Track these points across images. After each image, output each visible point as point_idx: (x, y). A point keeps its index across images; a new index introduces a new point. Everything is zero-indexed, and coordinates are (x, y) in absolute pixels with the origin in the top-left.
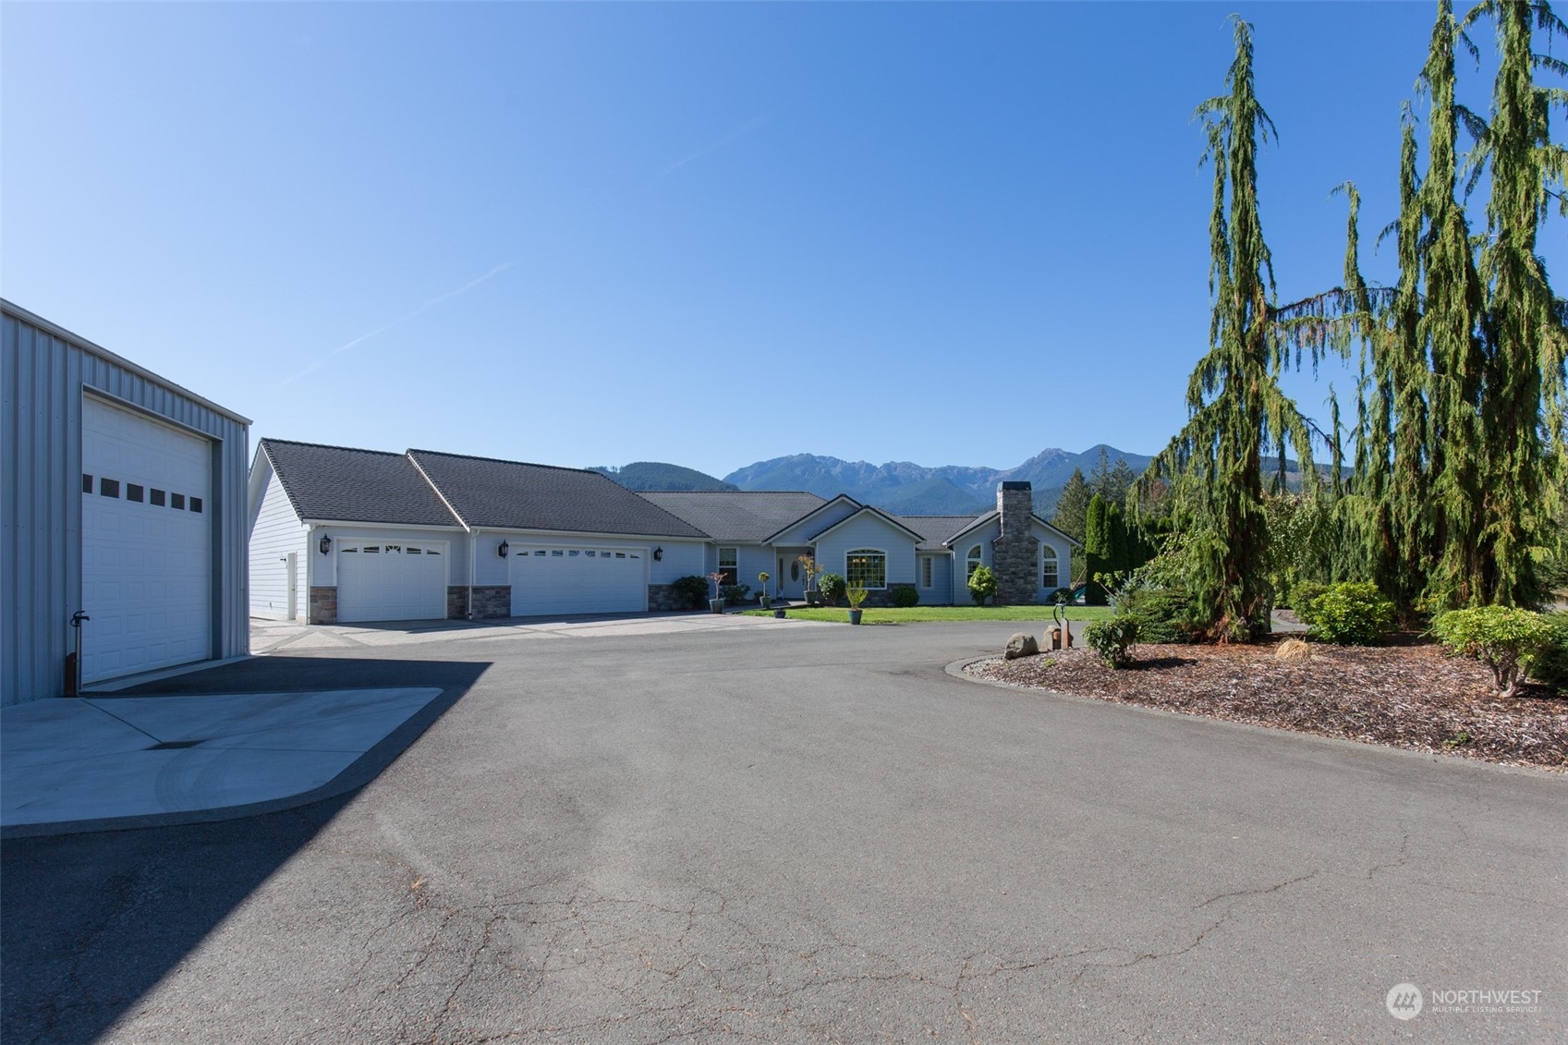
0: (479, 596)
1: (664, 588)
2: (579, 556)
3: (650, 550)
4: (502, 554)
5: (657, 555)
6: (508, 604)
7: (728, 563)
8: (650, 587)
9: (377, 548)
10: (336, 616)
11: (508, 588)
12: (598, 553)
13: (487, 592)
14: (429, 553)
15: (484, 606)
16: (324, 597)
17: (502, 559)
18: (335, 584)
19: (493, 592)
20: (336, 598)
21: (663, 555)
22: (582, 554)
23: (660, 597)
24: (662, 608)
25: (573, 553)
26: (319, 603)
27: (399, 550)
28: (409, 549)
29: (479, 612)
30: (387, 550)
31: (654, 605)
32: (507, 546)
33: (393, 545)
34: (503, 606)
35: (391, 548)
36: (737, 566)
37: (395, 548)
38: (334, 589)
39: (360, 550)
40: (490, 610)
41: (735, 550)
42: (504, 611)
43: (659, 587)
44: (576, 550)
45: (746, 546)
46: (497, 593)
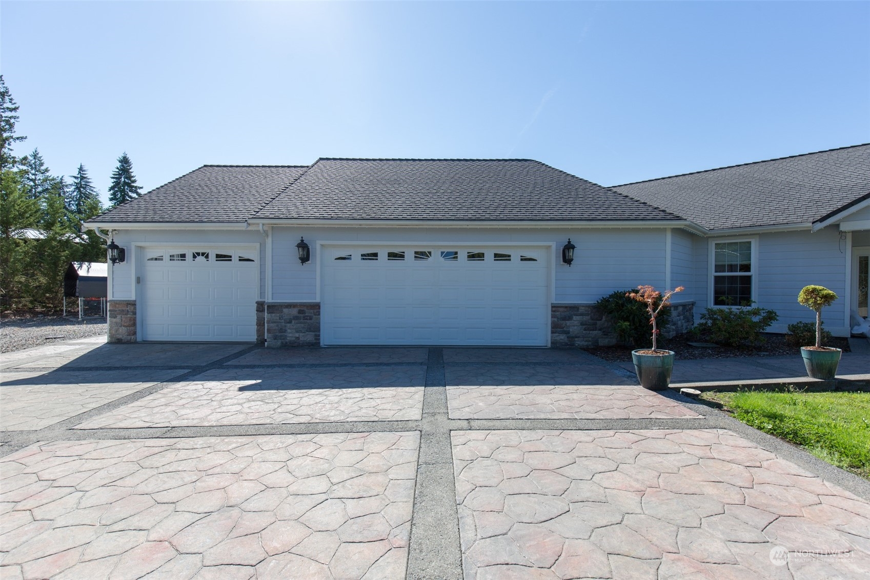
0: (276, 316)
1: (582, 310)
2: (430, 259)
3: (554, 245)
4: (304, 258)
5: (567, 254)
6: (316, 329)
7: (732, 268)
8: (555, 308)
9: (184, 256)
10: (135, 333)
11: (316, 307)
12: (463, 255)
13: (285, 310)
14: (241, 259)
15: (283, 330)
16: (122, 312)
17: (303, 264)
18: (133, 297)
19: (294, 312)
20: (135, 313)
21: (577, 254)
22: (436, 258)
23: (574, 326)
24: (579, 342)
25: (421, 255)
26: (118, 320)
27: (207, 257)
28: (218, 256)
29: (275, 338)
30: (194, 257)
31: (562, 337)
32: (306, 246)
33: (201, 251)
34: (309, 330)
35: (198, 254)
36: (753, 272)
37: (203, 254)
38: (133, 304)
39: (166, 258)
40: (291, 335)
41: (750, 243)
42: (309, 337)
43: (574, 308)
44: (426, 250)
45: (769, 234)
46: (300, 312)
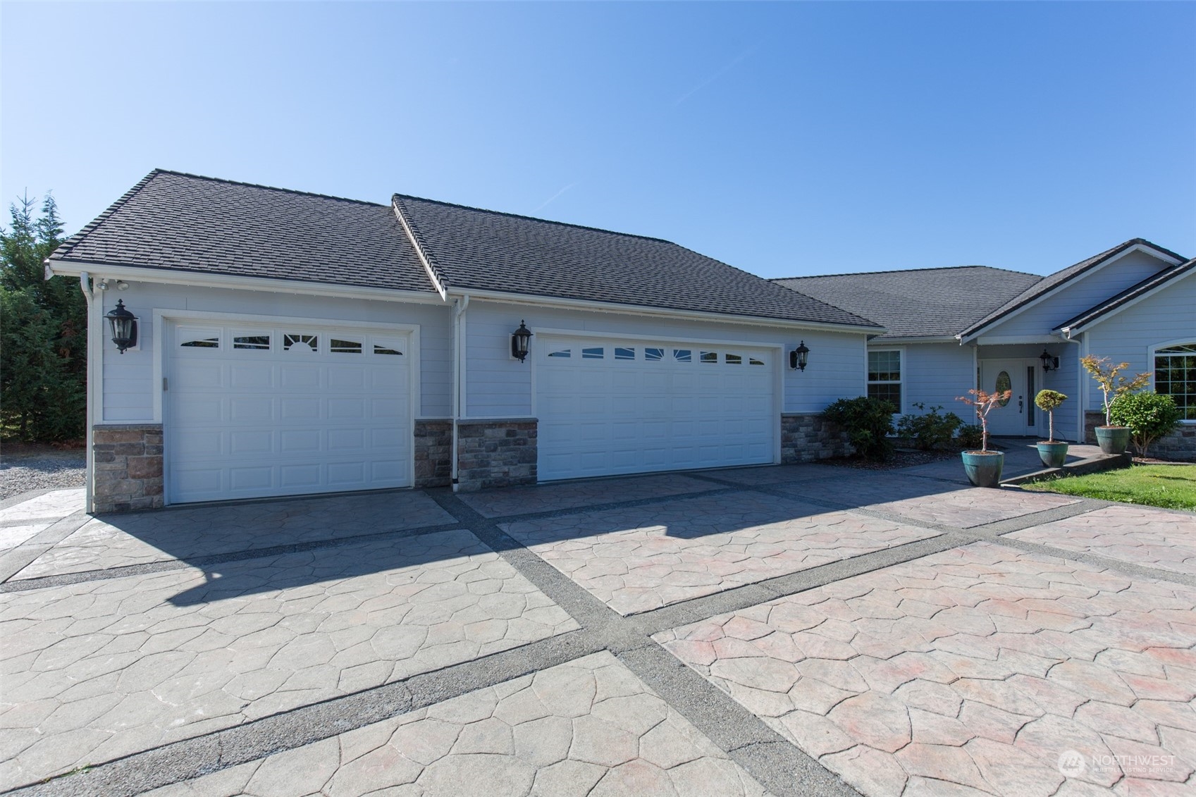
0: (473, 442)
1: (807, 420)
2: (663, 359)
3: (783, 347)
4: (520, 353)
5: (797, 358)
6: (531, 458)
7: (883, 376)
8: (784, 418)
9: (265, 340)
10: (160, 490)
11: (531, 425)
12: (696, 355)
13: (488, 432)
14: (379, 351)
15: (484, 463)
16: (130, 449)
17: (517, 361)
18: (157, 418)
19: (501, 433)
20: (160, 450)
21: (810, 358)
22: (668, 357)
23: (800, 438)
24: (805, 456)
25: (653, 354)
26: (118, 464)
27: (314, 344)
28: (335, 343)
29: (473, 476)
30: (288, 343)
31: (791, 452)
32: (528, 334)
33: (301, 333)
34: (522, 460)
35: (296, 338)
36: (902, 381)
37: (305, 339)
38: (156, 431)
39: (226, 343)
40: (497, 469)
41: (898, 353)
42: (522, 471)
43: (798, 418)
44: (658, 347)
45: (918, 345)
46: (509, 433)
